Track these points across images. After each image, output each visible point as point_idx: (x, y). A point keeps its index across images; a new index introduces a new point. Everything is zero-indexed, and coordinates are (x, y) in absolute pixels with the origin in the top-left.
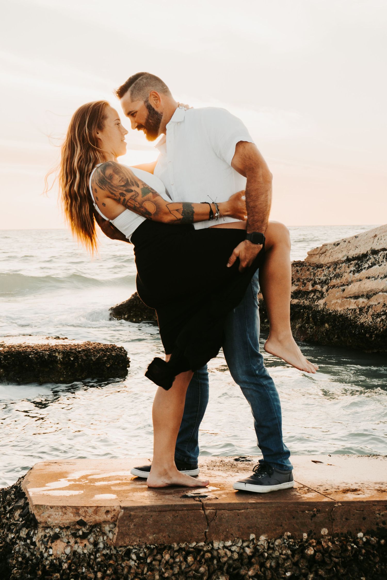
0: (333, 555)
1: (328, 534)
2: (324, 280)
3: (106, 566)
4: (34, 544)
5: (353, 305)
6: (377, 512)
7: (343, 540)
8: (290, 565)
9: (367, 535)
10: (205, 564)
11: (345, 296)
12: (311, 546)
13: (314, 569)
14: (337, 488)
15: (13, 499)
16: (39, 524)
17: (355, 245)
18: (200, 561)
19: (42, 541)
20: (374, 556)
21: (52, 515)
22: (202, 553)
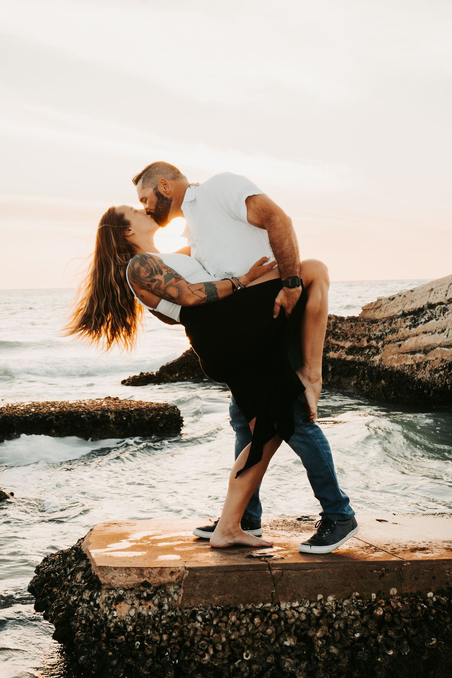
0: (402, 615)
1: (397, 594)
2: (379, 335)
3: (172, 629)
4: (98, 606)
5: (410, 360)
6: (447, 571)
7: (413, 600)
8: (359, 626)
9: (437, 595)
10: (272, 625)
11: (401, 351)
12: (380, 607)
13: (383, 630)
14: (404, 547)
15: (73, 561)
16: (102, 586)
17: (411, 299)
18: (267, 622)
19: (106, 603)
20: (445, 616)
21: (116, 576)
22: (269, 614)
